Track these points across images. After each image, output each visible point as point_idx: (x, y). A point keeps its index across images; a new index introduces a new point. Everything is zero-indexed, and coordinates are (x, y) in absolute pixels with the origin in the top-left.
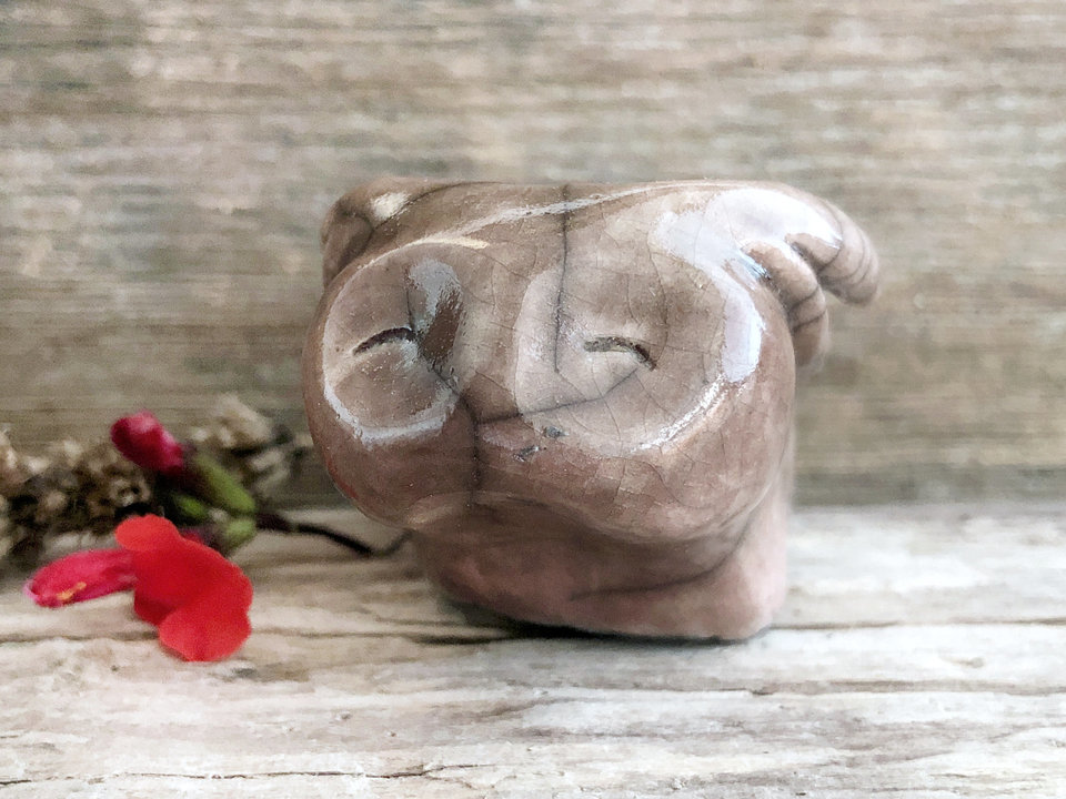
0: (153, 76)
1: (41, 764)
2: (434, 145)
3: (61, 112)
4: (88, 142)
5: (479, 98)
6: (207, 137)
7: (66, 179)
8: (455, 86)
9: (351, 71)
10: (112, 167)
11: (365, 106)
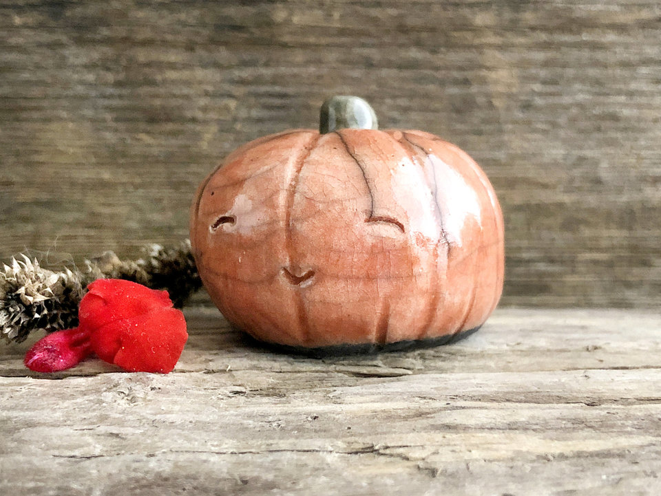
0: (288, 22)
1: (111, 446)
2: (461, 69)
3: (226, 44)
4: (244, 64)
5: (492, 39)
6: (319, 62)
7: (227, 87)
8: (476, 30)
9: (411, 21)
10: (258, 81)
11: (419, 44)
